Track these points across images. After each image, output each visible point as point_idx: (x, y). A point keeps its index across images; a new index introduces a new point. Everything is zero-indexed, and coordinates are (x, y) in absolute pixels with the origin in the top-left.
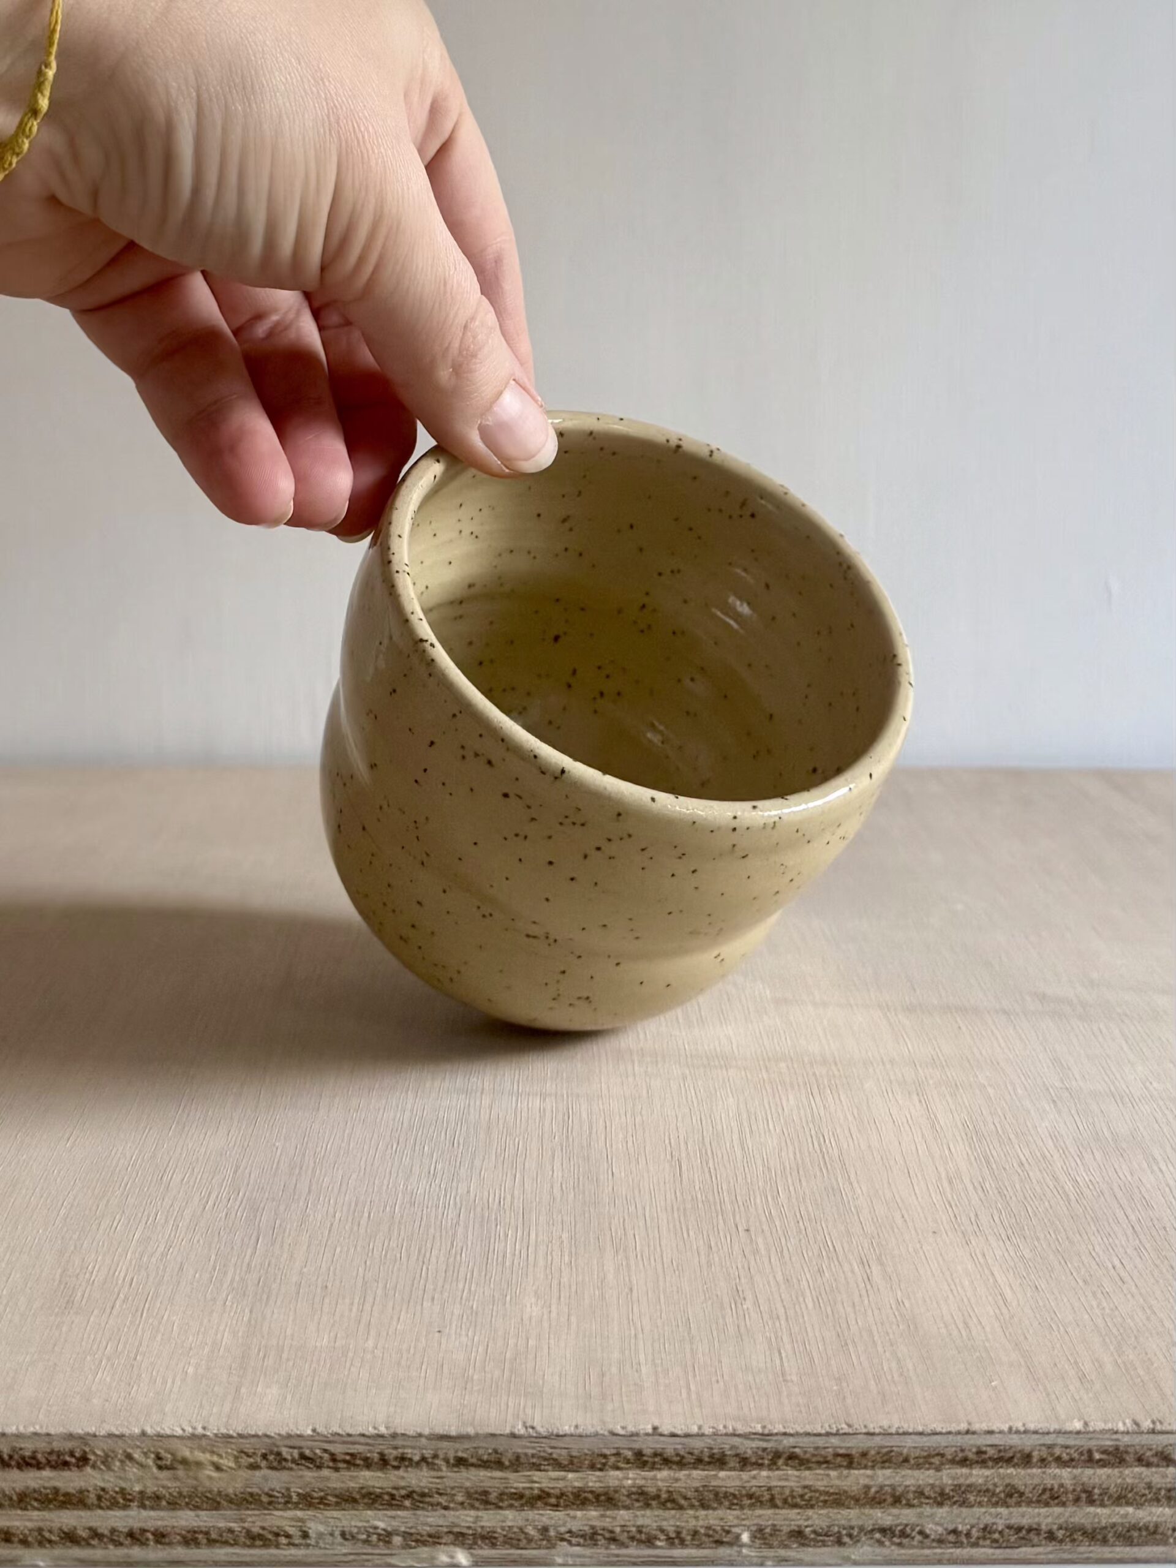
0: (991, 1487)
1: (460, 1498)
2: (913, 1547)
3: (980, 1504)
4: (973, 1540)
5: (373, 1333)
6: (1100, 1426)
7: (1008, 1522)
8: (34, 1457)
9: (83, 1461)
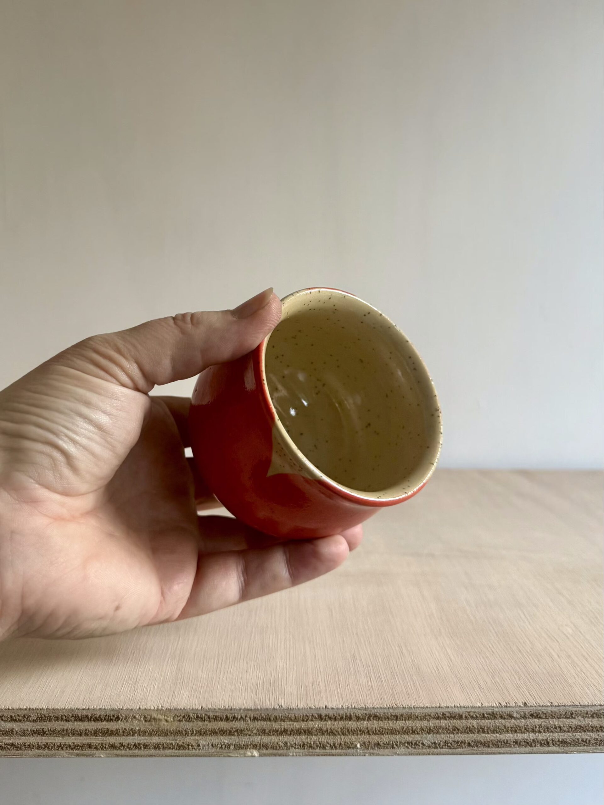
0: (448, 727)
1: (255, 732)
2: (419, 749)
3: (444, 733)
4: (441, 746)
5: (222, 673)
6: (487, 705)
7: (453, 739)
8: (99, 717)
9: (118, 718)
